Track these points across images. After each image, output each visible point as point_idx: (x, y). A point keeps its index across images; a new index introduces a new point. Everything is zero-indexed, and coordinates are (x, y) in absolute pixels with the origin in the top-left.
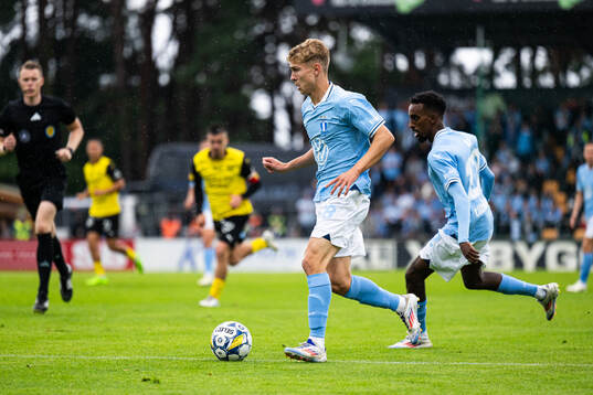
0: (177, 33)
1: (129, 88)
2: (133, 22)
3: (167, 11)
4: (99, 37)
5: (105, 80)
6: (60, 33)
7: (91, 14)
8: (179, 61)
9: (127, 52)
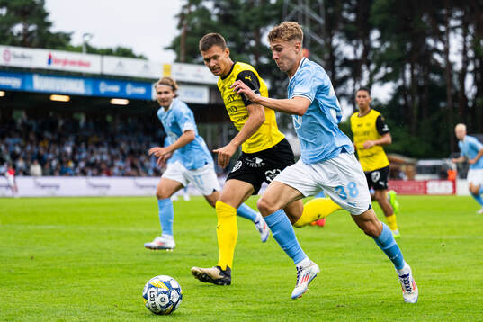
0: (476, 82)
1: (454, 108)
2: (455, 77)
3: (471, 72)
4: (439, 85)
5: (442, 105)
6: (421, 82)
7: (435, 73)
8: (477, 96)
9: (453, 91)
